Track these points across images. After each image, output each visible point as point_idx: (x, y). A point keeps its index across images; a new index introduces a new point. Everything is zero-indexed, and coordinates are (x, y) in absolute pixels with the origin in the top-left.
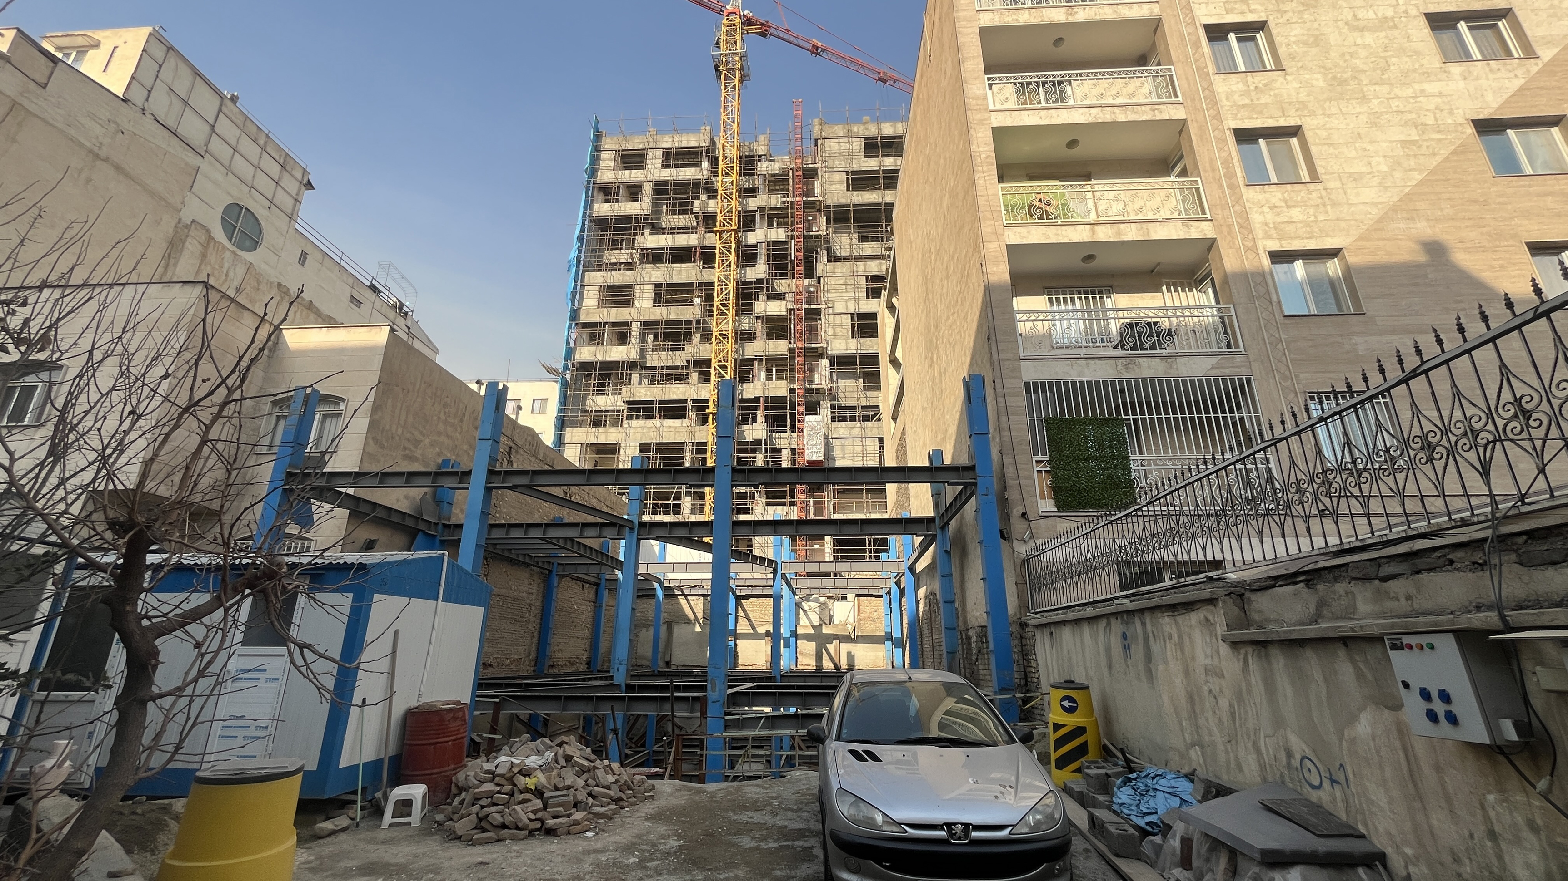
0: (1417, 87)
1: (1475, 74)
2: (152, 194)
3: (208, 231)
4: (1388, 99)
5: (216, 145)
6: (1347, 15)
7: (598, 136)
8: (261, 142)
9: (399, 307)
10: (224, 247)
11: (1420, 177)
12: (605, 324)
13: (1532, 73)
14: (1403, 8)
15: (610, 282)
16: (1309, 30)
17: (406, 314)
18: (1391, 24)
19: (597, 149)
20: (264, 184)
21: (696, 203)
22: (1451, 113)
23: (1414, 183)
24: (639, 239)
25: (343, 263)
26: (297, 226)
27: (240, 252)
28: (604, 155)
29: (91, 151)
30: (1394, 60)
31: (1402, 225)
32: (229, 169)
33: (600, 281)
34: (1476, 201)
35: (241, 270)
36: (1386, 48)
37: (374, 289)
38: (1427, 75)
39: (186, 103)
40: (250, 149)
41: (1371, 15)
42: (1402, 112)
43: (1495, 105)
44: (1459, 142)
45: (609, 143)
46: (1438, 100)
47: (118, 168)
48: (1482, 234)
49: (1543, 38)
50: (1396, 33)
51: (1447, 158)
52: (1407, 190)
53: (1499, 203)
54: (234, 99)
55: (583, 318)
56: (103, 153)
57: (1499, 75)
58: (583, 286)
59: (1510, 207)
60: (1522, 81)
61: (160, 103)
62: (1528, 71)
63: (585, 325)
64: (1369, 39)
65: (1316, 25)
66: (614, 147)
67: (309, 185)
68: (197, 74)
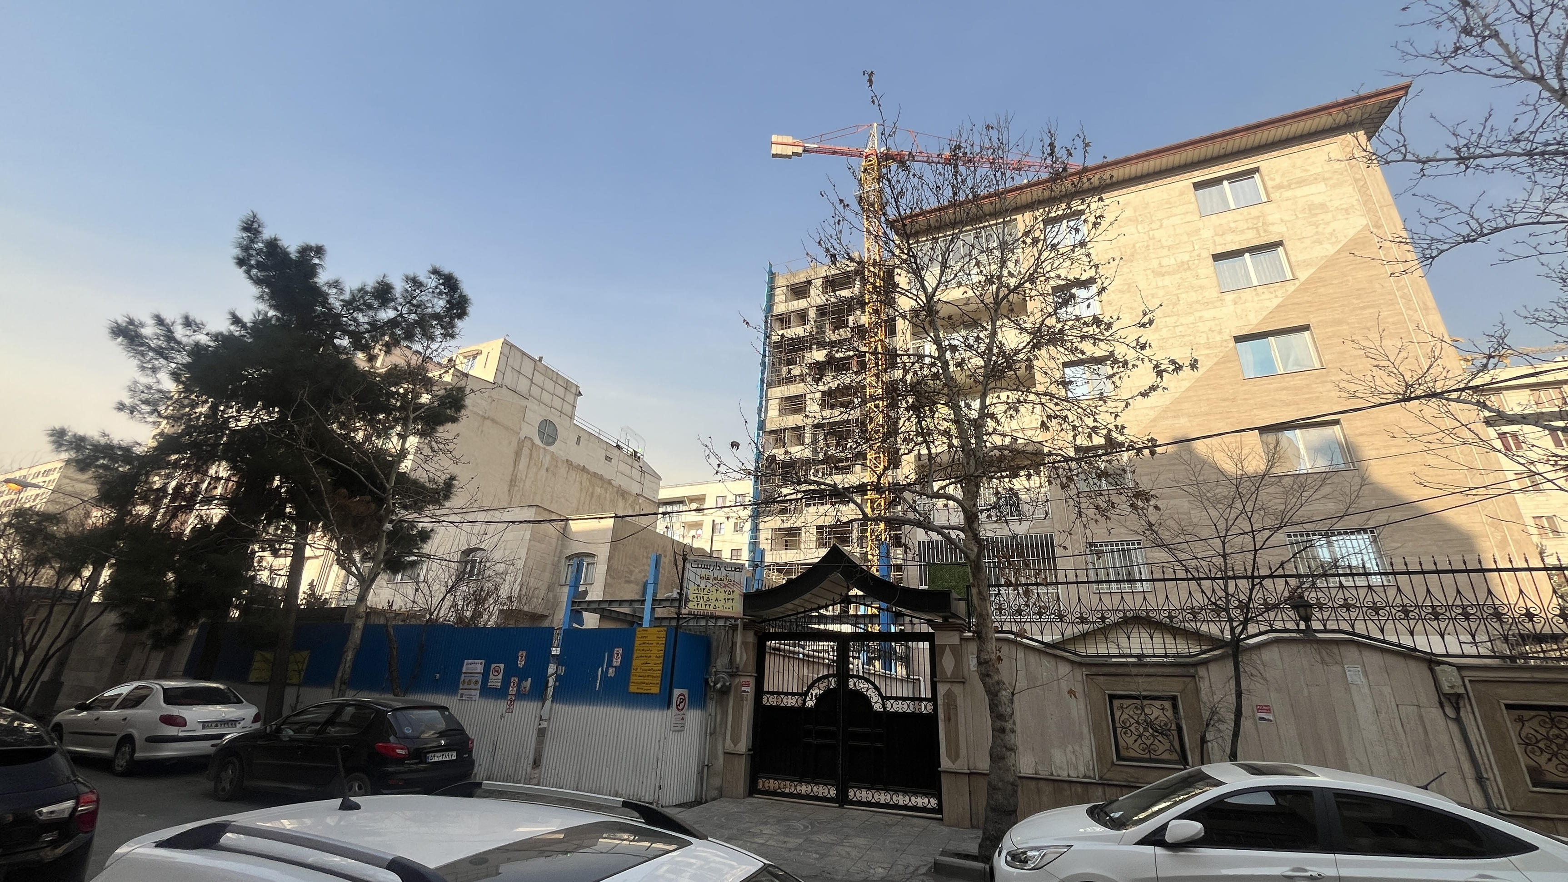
0: (1197, 314)
1: (1243, 299)
2: (507, 428)
3: (532, 441)
4: (1174, 327)
5: (535, 391)
6: (1155, 264)
7: (772, 276)
8: (554, 379)
9: (635, 456)
10: (540, 447)
11: (1189, 385)
12: (786, 429)
13: (1289, 293)
14: (1197, 253)
15: (787, 394)
16: (1125, 280)
17: (639, 458)
18: (1186, 266)
19: (772, 289)
20: (557, 403)
21: (851, 319)
22: (1220, 332)
23: (1183, 389)
24: (807, 355)
25: (601, 437)
26: (575, 422)
27: (547, 448)
28: (778, 291)
29: (482, 416)
30: (1183, 295)
31: (1170, 422)
32: (540, 401)
33: (779, 395)
34: (1227, 399)
35: (548, 458)
36: (1179, 287)
37: (618, 447)
38: (1207, 304)
39: (519, 372)
40: (549, 385)
41: (1172, 261)
42: (1183, 336)
43: (1256, 322)
44: (1222, 355)
45: (781, 281)
46: (1212, 323)
47: (493, 421)
48: (1227, 424)
49: (1304, 261)
50: (1188, 273)
51: (1212, 367)
52: (1178, 395)
53: (1245, 399)
54: (541, 359)
55: (769, 426)
56: (487, 416)
57: (1263, 297)
58: (767, 401)
59: (1252, 401)
60: (1281, 299)
61: (509, 380)
62: (1287, 291)
63: (771, 432)
64: (1167, 281)
65: (1130, 276)
66: (785, 284)
67: (580, 394)
68: (524, 354)
